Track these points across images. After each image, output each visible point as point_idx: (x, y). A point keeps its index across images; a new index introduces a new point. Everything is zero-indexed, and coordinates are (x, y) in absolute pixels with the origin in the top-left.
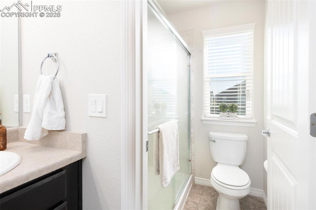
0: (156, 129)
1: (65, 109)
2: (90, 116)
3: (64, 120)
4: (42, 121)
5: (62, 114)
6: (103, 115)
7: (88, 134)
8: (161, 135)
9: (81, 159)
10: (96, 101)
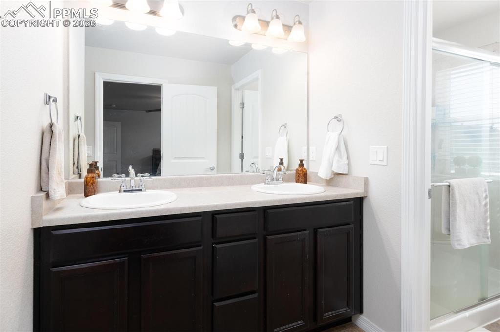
0: (446, 182)
1: (348, 158)
2: (371, 164)
3: (347, 166)
4: (332, 166)
5: (346, 162)
6: (384, 163)
7: (369, 178)
8: (452, 190)
9: (362, 196)
10: (377, 152)
